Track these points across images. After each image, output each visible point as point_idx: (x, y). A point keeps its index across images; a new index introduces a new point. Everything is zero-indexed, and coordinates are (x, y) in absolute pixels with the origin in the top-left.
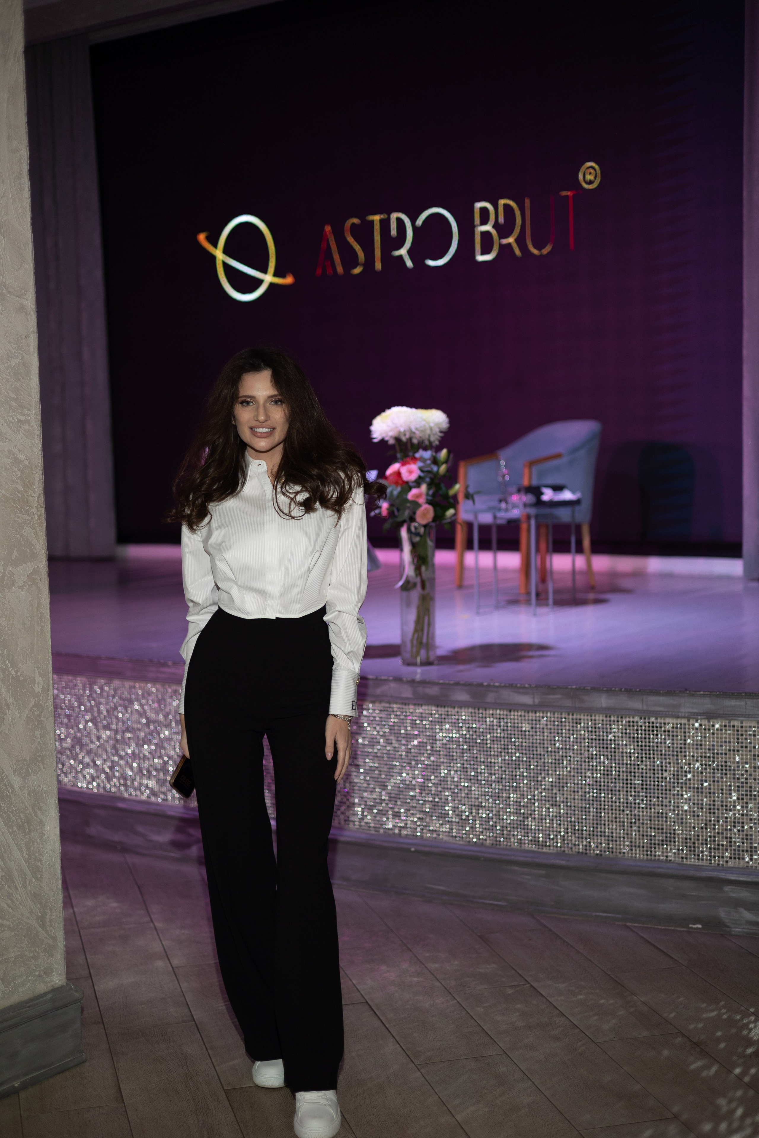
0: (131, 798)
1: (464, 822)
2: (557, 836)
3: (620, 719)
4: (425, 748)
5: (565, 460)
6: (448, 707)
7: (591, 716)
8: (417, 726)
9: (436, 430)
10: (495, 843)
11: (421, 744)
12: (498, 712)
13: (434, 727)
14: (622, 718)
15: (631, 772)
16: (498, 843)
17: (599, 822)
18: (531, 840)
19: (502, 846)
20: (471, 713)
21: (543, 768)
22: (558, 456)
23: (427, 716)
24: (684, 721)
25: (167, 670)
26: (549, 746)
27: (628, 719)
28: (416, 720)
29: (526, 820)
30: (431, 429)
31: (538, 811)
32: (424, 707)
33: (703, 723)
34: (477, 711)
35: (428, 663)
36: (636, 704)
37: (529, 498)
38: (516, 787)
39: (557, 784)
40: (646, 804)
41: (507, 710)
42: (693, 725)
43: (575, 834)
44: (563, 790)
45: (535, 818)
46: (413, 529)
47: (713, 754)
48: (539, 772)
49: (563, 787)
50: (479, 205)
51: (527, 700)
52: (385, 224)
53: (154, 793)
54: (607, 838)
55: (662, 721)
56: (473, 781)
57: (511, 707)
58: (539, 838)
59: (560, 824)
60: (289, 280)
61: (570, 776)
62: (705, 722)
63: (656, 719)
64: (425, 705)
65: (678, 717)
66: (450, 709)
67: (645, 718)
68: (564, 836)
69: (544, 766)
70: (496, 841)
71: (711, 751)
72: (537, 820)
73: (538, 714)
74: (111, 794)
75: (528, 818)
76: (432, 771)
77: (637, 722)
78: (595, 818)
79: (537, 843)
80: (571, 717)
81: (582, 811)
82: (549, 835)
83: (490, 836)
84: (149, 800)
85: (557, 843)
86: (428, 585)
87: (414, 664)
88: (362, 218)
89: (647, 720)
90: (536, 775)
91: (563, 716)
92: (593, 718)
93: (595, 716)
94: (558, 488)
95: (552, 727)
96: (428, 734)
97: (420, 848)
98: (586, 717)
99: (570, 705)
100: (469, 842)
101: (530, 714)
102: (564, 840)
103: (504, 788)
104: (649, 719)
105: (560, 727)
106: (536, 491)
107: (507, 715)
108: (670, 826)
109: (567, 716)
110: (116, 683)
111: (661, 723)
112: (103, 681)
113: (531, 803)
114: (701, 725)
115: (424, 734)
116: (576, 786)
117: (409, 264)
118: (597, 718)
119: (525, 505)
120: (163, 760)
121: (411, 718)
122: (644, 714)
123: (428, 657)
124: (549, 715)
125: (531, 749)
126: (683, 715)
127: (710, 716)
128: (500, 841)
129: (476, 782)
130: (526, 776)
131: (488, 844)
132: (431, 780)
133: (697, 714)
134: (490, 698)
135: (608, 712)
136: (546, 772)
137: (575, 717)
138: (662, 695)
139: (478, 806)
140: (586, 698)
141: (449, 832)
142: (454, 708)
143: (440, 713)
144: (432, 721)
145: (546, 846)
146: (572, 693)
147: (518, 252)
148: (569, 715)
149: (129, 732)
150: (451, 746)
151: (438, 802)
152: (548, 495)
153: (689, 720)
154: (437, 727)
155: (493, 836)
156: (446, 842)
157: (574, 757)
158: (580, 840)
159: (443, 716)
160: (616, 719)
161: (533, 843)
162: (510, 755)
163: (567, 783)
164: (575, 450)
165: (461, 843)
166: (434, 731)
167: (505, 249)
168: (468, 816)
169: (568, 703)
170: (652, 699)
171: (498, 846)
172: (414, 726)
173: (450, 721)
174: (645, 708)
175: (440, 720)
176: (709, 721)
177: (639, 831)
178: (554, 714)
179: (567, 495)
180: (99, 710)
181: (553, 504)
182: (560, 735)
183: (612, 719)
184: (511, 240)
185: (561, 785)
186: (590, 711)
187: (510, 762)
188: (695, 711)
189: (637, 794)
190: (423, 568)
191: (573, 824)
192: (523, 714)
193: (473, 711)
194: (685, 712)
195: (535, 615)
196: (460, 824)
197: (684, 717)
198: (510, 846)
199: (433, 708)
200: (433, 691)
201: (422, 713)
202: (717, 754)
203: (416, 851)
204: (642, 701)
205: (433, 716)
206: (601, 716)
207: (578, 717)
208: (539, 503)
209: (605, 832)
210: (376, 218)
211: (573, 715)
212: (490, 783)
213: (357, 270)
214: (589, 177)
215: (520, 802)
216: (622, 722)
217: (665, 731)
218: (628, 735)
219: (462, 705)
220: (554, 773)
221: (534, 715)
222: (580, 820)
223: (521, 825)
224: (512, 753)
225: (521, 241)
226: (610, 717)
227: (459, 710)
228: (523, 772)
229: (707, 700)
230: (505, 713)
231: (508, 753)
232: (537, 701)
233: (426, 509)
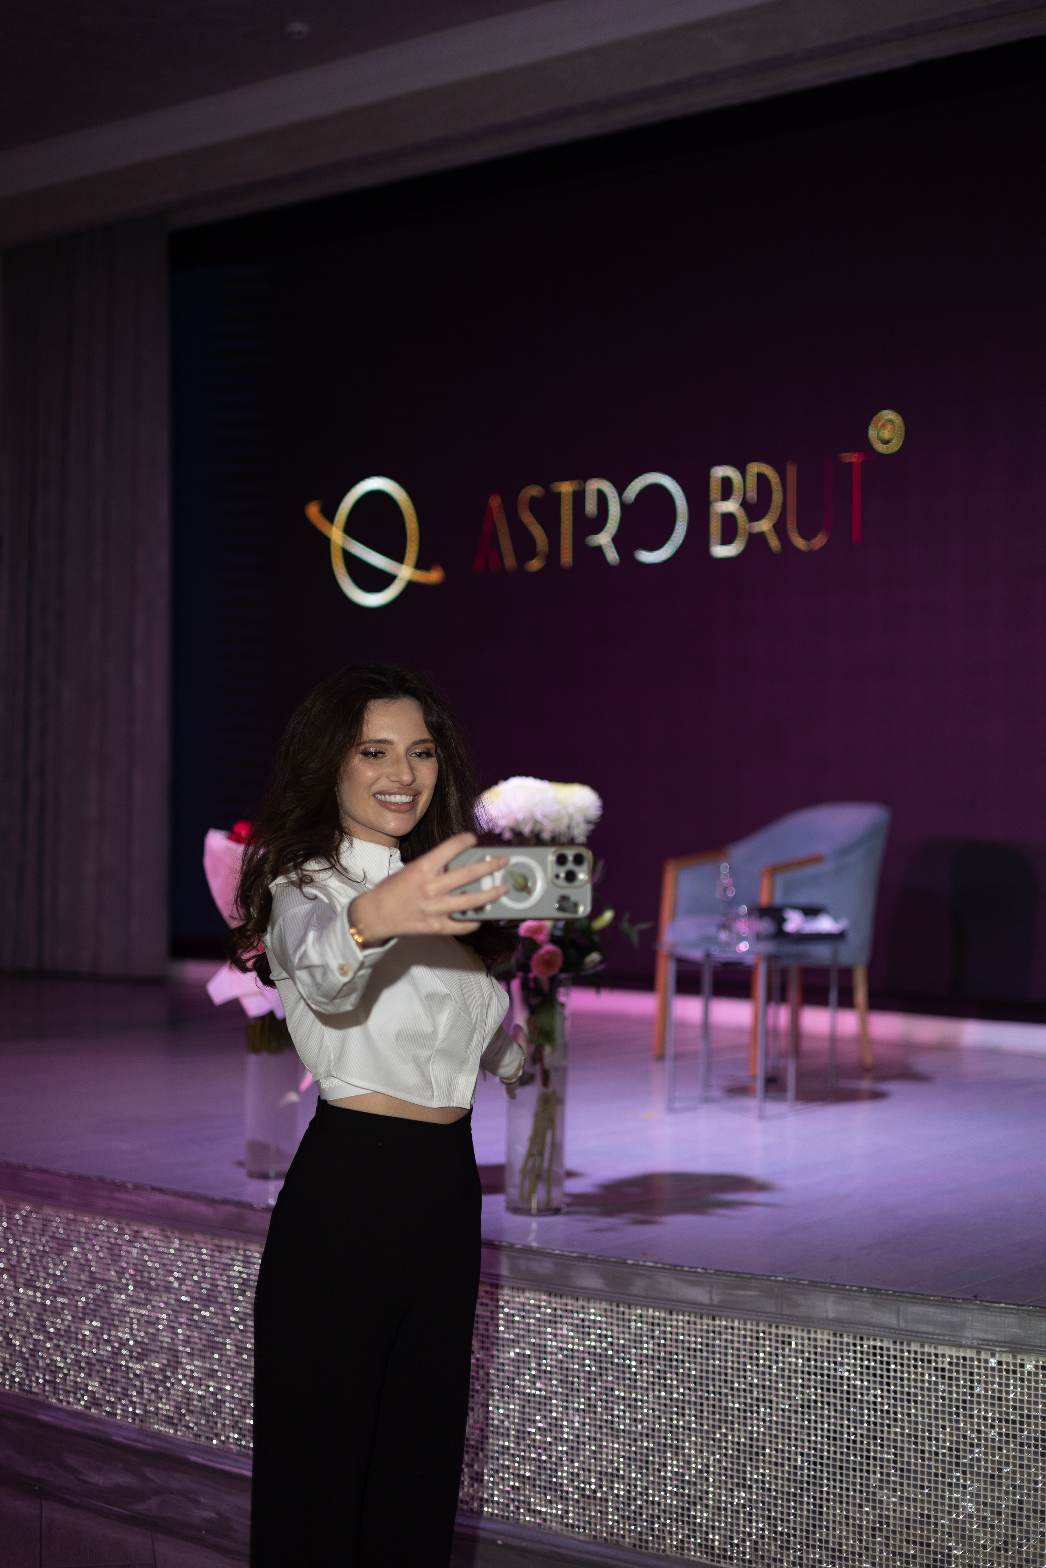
0: (59, 1405)
1: (587, 1500)
2: (744, 1540)
3: (858, 1342)
4: (527, 1366)
5: (827, 866)
6: (567, 1296)
7: (809, 1332)
8: (516, 1325)
9: (579, 818)
10: (638, 1543)
11: (521, 1358)
12: (651, 1311)
13: (543, 1329)
14: (862, 1339)
15: (875, 1438)
16: (644, 1544)
17: (817, 1523)
18: (700, 1545)
19: (650, 1551)
20: (606, 1310)
21: (723, 1418)
22: (817, 859)
23: (533, 1309)
24: (969, 1354)
25: (125, 1196)
26: (735, 1379)
27: (872, 1343)
28: (513, 1315)
29: (692, 1507)
30: (571, 817)
31: (713, 1493)
32: (527, 1294)
33: (1004, 1360)
34: (615, 1308)
35: (550, 1210)
36: (888, 1318)
37: (765, 926)
38: (677, 1447)
39: (748, 1449)
40: (901, 1498)
41: (665, 1310)
42: (986, 1361)
43: (775, 1540)
44: (757, 1461)
45: (707, 1506)
46: (532, 985)
47: (1022, 1416)
48: (717, 1423)
49: (757, 1454)
50: (720, 472)
51: (699, 1295)
52: (579, 497)
53: (95, 1402)
54: (830, 1553)
55: (933, 1351)
56: (604, 1430)
57: (673, 1306)
58: (713, 1541)
59: (751, 1521)
60: (434, 576)
61: (770, 1435)
62: (1007, 1358)
63: (922, 1346)
64: (529, 1290)
65: (960, 1346)
66: (570, 1301)
67: (902, 1343)
68: (756, 1543)
69: (726, 1415)
70: (641, 1540)
71: (1018, 1412)
72: (711, 1510)
73: (717, 1322)
74: (30, 1396)
75: (695, 1504)
76: (537, 1406)
77: (888, 1349)
78: (811, 1515)
79: (710, 1551)
80: (774, 1330)
81: (788, 1501)
82: (732, 1538)
83: (630, 1531)
84: (87, 1412)
85: (744, 1554)
86: (554, 1078)
87: (525, 1211)
88: (546, 485)
89: (905, 1348)
90: (711, 1429)
91: (761, 1328)
92: (812, 1336)
93: (816, 1332)
94: (811, 912)
95: (742, 1346)
96: (533, 1340)
97: (511, 1541)
98: (799, 1334)
99: (773, 1310)
100: (595, 1537)
101: (705, 1321)
102: (756, 1550)
103: (656, 1447)
104: (909, 1345)
105: (754, 1348)
106: (775, 914)
107: (665, 1319)
108: (943, 1540)
109: (767, 1330)
110: (48, 1211)
111: (929, 1354)
112: (28, 1208)
113: (701, 1478)
114: (1000, 1363)
115: (527, 1340)
116: (780, 1454)
117: (612, 556)
118: (819, 1336)
119: (759, 937)
120: (113, 1347)
121: (506, 1310)
122: (902, 1336)
123: (549, 1200)
124: (736, 1324)
125: (704, 1381)
126: (969, 1343)
127: (1016, 1347)
128: (647, 1541)
129: (610, 1431)
130: (695, 1430)
131: (626, 1545)
132: (535, 1421)
133: (994, 1343)
134: (638, 1286)
135: (838, 1326)
136: (729, 1425)
137: (780, 1331)
138: (933, 1304)
139: (612, 1475)
140: (800, 1299)
141: (562, 1517)
142: (577, 1300)
143: (554, 1305)
144: (539, 1320)
145: (725, 1557)
146: (776, 1290)
147: (774, 543)
148: (770, 1326)
149: (64, 1295)
150: (571, 1366)
151: (545, 1461)
152: (794, 922)
153: (978, 1353)
154: (549, 1330)
155: (635, 1531)
156: (556, 1534)
157: (777, 1403)
158: (785, 1552)
159: (559, 1312)
160: (851, 1341)
161: (704, 1550)
162: (668, 1389)
163: (764, 1448)
164: (844, 851)
165: (582, 1538)
166: (543, 1336)
167: (756, 541)
168: (595, 1492)
169: (770, 1306)
170: (916, 1310)
171: (643, 1550)
172: (511, 1325)
173: (570, 1321)
174: (902, 1324)
175: (553, 1319)
176: (1014, 1357)
177: (887, 1545)
178: (745, 1324)
179: (825, 924)
180: (20, 1252)
181: (802, 938)
182: (754, 1362)
183: (845, 1339)
184: (764, 525)
185: (755, 1449)
186: (808, 1323)
187: (668, 1402)
188: (990, 1337)
189: (885, 1478)
190: (548, 1050)
191: (773, 1521)
192: (692, 1319)
193: (609, 1307)
194: (973, 1338)
195: (761, 1117)
196: (582, 1505)
197: (971, 1347)
198: (664, 1551)
199: (544, 1297)
200: (544, 1267)
201: (524, 1304)
202: (1029, 1417)
203: (505, 1545)
204: (898, 1312)
205: (543, 1310)
206: (826, 1332)
207: (787, 1332)
208: (780, 934)
209: (827, 1542)
210: (566, 488)
211: (777, 1327)
212: (633, 1436)
213: (535, 565)
214: (886, 434)
215: (683, 1475)
216: (862, 1346)
217: (936, 1369)
218: (871, 1371)
219: (592, 1295)
220: (742, 1428)
221: (710, 1322)
222: (785, 1517)
223: (684, 1516)
224: (671, 1386)
225: (780, 528)
226: (841, 1336)
227: (585, 1304)
228: (690, 1422)
229: (1011, 1320)
230: (663, 1315)
231: (665, 1385)
232: (716, 1299)
233: (549, 953)
